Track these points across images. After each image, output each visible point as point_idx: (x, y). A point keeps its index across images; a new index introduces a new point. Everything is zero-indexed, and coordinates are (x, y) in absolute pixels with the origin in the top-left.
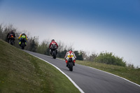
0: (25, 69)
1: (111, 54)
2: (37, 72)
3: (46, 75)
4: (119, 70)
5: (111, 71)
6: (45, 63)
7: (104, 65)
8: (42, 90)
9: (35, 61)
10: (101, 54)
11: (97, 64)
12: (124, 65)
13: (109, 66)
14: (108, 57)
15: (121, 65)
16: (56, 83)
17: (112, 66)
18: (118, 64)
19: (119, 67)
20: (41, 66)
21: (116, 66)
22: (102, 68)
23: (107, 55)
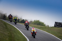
0: (1, 27)
3: (10, 30)
4: (42, 28)
5: (39, 28)
7: (36, 26)
10: (35, 21)
11: (33, 25)
12: (45, 25)
13: (38, 26)
14: (38, 22)
15: (43, 26)
16: (15, 33)
18: (42, 25)
19: (43, 27)
20: (8, 26)
23: (37, 21)
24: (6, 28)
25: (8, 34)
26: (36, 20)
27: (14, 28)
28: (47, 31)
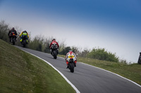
0: (17, 65)
1: (103, 50)
2: (29, 68)
3: (38, 71)
4: (111, 66)
5: (104, 67)
6: (37, 59)
7: (97, 61)
8: (34, 85)
9: (27, 57)
10: (94, 50)
11: (89, 60)
12: (116, 60)
13: (102, 62)
14: (101, 53)
15: (113, 61)
16: (48, 79)
17: (105, 62)
18: (110, 60)
19: (112, 63)
20: (33, 62)
21: (109, 62)
22: (94, 64)
23: (99, 51)
24: (29, 66)
25: (34, 79)
26: (97, 48)
27: (48, 66)
28: (122, 74)
